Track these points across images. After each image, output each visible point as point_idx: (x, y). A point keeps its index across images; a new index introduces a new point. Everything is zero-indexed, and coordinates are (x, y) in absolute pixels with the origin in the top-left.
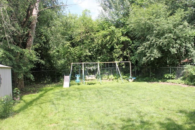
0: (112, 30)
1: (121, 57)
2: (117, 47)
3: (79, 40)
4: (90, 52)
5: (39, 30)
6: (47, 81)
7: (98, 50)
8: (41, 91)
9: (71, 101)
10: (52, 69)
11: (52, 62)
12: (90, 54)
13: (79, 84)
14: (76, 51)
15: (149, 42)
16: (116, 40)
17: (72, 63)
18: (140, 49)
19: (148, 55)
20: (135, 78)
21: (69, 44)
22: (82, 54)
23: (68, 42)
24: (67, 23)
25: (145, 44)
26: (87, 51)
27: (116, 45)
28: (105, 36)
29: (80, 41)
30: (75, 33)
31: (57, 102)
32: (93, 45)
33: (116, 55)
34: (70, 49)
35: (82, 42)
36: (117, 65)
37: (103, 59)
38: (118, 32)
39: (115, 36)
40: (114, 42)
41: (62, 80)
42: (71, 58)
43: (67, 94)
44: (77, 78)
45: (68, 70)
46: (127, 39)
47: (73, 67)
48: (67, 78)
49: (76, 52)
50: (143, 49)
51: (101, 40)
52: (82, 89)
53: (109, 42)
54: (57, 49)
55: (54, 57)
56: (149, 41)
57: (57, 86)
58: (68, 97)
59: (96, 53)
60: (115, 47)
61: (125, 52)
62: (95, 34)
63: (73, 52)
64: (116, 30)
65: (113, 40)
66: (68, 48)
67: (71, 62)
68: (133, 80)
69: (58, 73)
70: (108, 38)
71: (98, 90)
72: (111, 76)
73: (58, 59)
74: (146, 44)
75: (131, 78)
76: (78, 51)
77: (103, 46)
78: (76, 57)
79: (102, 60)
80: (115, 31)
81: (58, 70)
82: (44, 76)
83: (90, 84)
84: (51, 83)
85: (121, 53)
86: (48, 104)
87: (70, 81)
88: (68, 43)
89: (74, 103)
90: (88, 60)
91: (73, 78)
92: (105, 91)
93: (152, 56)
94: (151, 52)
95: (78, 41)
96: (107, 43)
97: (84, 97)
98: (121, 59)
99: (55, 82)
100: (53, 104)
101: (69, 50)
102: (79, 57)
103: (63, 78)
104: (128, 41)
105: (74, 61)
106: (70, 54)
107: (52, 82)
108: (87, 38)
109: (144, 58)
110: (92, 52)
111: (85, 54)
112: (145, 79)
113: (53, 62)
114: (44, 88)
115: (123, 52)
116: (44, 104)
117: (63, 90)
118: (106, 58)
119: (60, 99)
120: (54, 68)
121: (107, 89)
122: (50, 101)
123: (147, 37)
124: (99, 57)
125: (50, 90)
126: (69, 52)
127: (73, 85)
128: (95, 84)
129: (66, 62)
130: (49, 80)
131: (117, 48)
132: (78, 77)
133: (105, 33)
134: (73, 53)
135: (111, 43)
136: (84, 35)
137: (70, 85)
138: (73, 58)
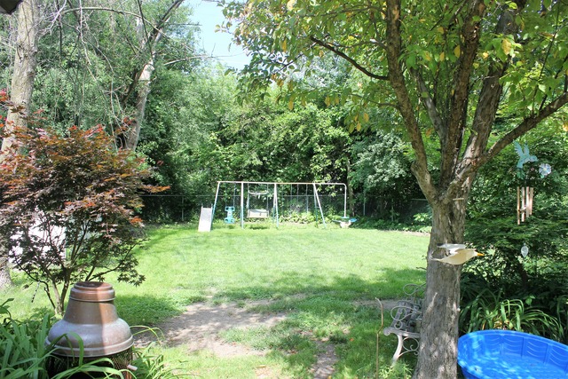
0: (311, 113)
1: (328, 172)
2: (320, 150)
3: (237, 130)
4: (260, 158)
5: (152, 108)
6: (162, 218)
7: (279, 155)
8: (154, 235)
9: (211, 251)
10: (175, 193)
11: (175, 177)
12: (259, 162)
13: (231, 227)
14: (230, 153)
15: (381, 145)
16: (317, 135)
17: (219, 182)
18: (364, 157)
19: (379, 171)
20: (354, 220)
21: (216, 138)
22: (241, 162)
23: (213, 134)
24: (211, 95)
25: (372, 146)
26: (254, 155)
27: (318, 146)
28: (294, 125)
29: (240, 133)
30: (227, 116)
31: (185, 251)
32: (269, 144)
33: (317, 167)
34: (218, 150)
35: (244, 135)
36: (316, 191)
37: (290, 175)
38: (324, 118)
39: (317, 126)
40: (313, 139)
41: (195, 217)
42: (217, 169)
43: (205, 242)
44: (228, 215)
45: (211, 197)
46: (342, 134)
47: (222, 189)
48: (207, 213)
49: (230, 156)
50: (369, 159)
51: (285, 132)
52: (236, 236)
53: (302, 138)
54: (188, 146)
55: (179, 165)
56: (381, 142)
57: (184, 229)
58: (206, 245)
59: (275, 160)
60: (315, 150)
61: (337, 162)
62: (273, 118)
63: (224, 156)
64: (320, 113)
65: (312, 135)
66: (213, 147)
67: (218, 180)
68: (350, 224)
69: (188, 202)
70: (300, 129)
71: (266, 238)
72: (307, 215)
73: (189, 171)
74: (375, 147)
75: (347, 221)
76: (235, 155)
77: (290, 146)
78: (228, 168)
79: (287, 178)
80: (318, 115)
81: (187, 194)
82: (157, 208)
83: (255, 229)
84: (173, 223)
85: (329, 163)
86: (169, 253)
87: (213, 221)
88: (214, 136)
89: (217, 253)
90: (255, 177)
91: (220, 215)
92: (279, 240)
93: (387, 174)
94: (386, 166)
95: (234, 133)
96: (299, 141)
97: (236, 247)
98: (328, 177)
99: (180, 222)
100: (179, 253)
101: (215, 151)
102: (236, 168)
103: (199, 213)
104: (344, 137)
105: (225, 175)
106: (217, 160)
107: (174, 221)
108: (255, 126)
109: (370, 177)
110: (265, 158)
111: (248, 162)
112: (376, 224)
113: (177, 176)
114: (158, 231)
115: (333, 162)
116: (163, 254)
117: (198, 235)
118: (297, 174)
119: (190, 248)
120: (179, 191)
121: (285, 237)
122: (172, 250)
123: (378, 134)
124: (282, 171)
125: (170, 234)
126: (214, 155)
127: (219, 227)
128: (266, 228)
129: (207, 178)
130: (167, 216)
131: (319, 153)
132: (230, 211)
133: (294, 118)
134: (222, 159)
135: (307, 141)
136: (249, 121)
137: (212, 228)
138: (222, 171)
